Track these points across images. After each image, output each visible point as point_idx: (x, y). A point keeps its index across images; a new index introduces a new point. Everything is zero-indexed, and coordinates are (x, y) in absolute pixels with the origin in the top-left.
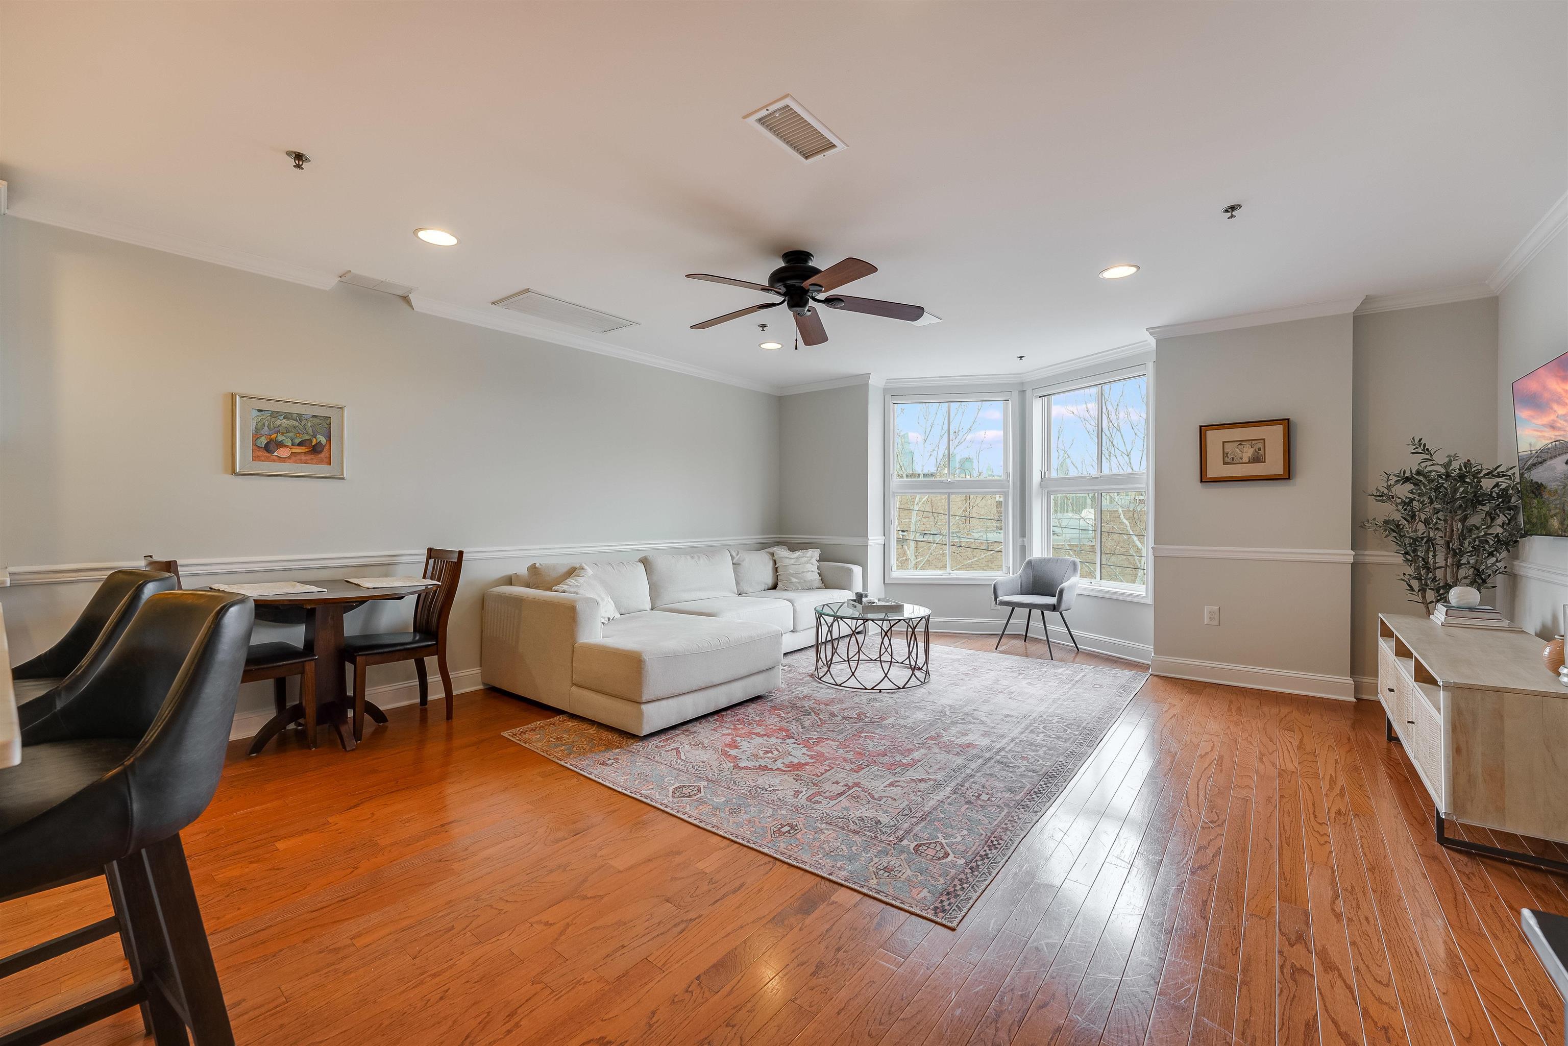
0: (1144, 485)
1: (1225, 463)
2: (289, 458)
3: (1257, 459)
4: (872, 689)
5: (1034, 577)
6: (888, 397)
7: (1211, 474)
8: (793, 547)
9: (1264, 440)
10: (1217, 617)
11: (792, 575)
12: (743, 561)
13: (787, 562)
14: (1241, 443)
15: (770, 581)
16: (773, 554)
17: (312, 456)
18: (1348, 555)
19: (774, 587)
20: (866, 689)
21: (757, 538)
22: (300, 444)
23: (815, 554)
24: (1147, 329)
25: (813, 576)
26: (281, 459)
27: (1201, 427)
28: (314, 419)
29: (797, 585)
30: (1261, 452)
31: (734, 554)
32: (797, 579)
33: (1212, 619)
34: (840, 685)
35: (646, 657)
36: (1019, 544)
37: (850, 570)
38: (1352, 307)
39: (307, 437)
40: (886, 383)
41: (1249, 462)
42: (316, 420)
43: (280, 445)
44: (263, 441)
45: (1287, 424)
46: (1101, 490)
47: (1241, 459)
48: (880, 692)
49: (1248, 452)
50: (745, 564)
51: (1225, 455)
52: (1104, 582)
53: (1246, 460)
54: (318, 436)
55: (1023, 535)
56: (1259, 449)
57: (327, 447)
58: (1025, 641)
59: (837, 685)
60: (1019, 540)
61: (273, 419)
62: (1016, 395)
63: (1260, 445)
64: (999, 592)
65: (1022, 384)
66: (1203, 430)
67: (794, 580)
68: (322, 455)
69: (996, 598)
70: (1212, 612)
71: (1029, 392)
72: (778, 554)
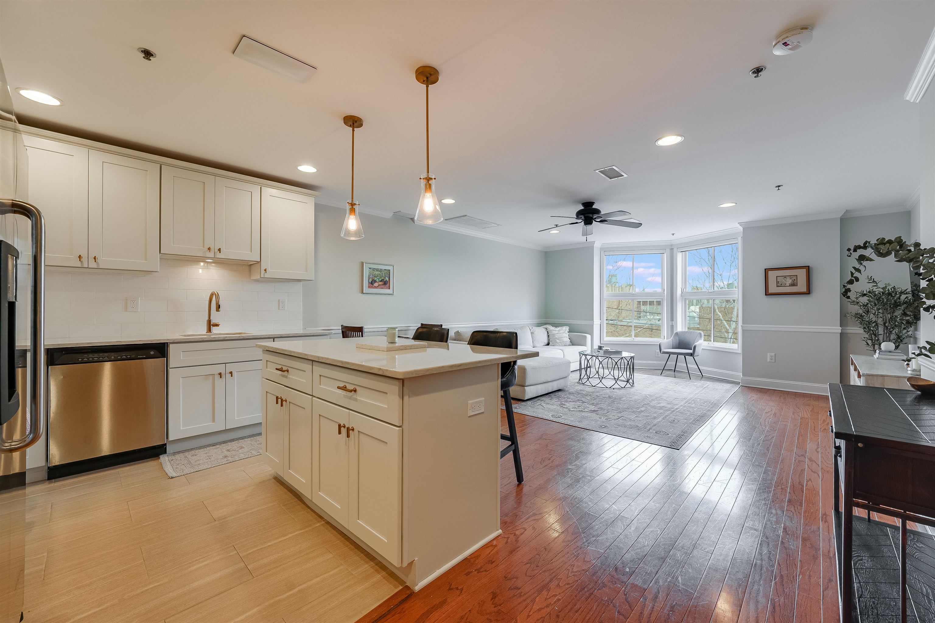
0: (737, 296)
1: (777, 286)
2: (378, 287)
3: (793, 285)
4: (610, 388)
5: (679, 340)
6: (602, 252)
7: (770, 291)
8: (556, 325)
9: (797, 275)
10: (774, 358)
11: (558, 339)
12: (535, 331)
13: (554, 332)
14: (785, 277)
15: (546, 342)
16: (546, 329)
17: (384, 286)
18: (838, 329)
19: (548, 344)
20: (607, 388)
21: (536, 321)
22: (381, 281)
23: (566, 329)
24: (738, 223)
25: (567, 340)
26: (376, 287)
27: (765, 269)
28: (385, 271)
29: (560, 343)
30: (796, 281)
31: (531, 328)
32: (560, 340)
33: (771, 359)
34: (594, 386)
35: (527, 368)
36: (670, 324)
37: (586, 337)
38: (840, 215)
39: (383, 278)
40: (602, 245)
41: (790, 286)
42: (386, 271)
43: (375, 282)
44: (371, 280)
45: (808, 268)
46: (714, 298)
47: (785, 284)
48: (614, 389)
49: (789, 281)
50: (536, 333)
51: (778, 282)
52: (715, 343)
53: (788, 285)
54: (386, 278)
55: (672, 320)
56: (795, 280)
57: (389, 282)
58: (674, 372)
59: (593, 386)
61: (373, 271)
62: (668, 250)
63: (795, 278)
64: (662, 348)
65: (672, 245)
66: (766, 271)
67: (558, 341)
68: (388, 285)
69: (660, 350)
70: (771, 356)
71: (675, 250)
72: (549, 329)
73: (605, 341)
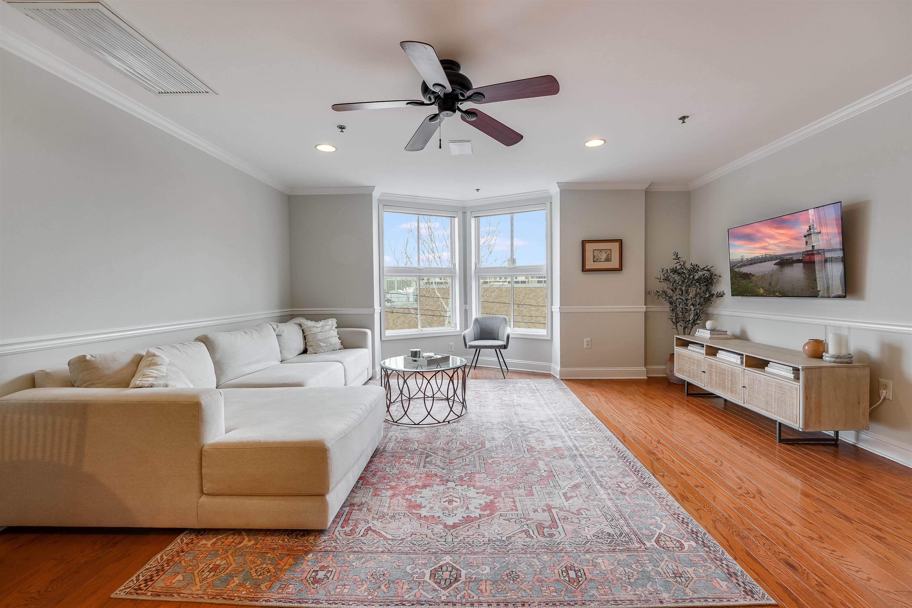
0: (545, 272)
1: (594, 261)
3: (608, 260)
4: (444, 422)
5: (481, 329)
6: (381, 206)
7: (587, 267)
8: (316, 318)
9: (611, 249)
10: (590, 343)
11: (320, 340)
12: (283, 332)
13: (315, 330)
14: (601, 250)
15: (302, 348)
16: (300, 325)
18: (643, 308)
19: (305, 351)
20: (439, 422)
21: (277, 312)
23: (332, 322)
24: (557, 183)
25: (336, 341)
27: (583, 241)
29: (325, 348)
30: (610, 256)
31: (275, 327)
32: (324, 343)
33: (588, 345)
34: (418, 424)
35: (329, 445)
36: (464, 308)
37: (366, 333)
38: (645, 187)
40: (381, 195)
41: (604, 261)
45: (620, 241)
46: (516, 275)
47: (601, 259)
48: (449, 422)
49: (604, 256)
50: (285, 335)
51: (594, 257)
52: (516, 329)
53: (603, 260)
55: (466, 303)
56: (609, 254)
59: (415, 424)
60: (464, 306)
62: (460, 214)
63: (609, 252)
64: (467, 341)
65: (464, 207)
66: (584, 243)
67: (322, 344)
69: (466, 345)
70: (588, 341)
71: (468, 214)
72: (305, 325)
73: (387, 337)
